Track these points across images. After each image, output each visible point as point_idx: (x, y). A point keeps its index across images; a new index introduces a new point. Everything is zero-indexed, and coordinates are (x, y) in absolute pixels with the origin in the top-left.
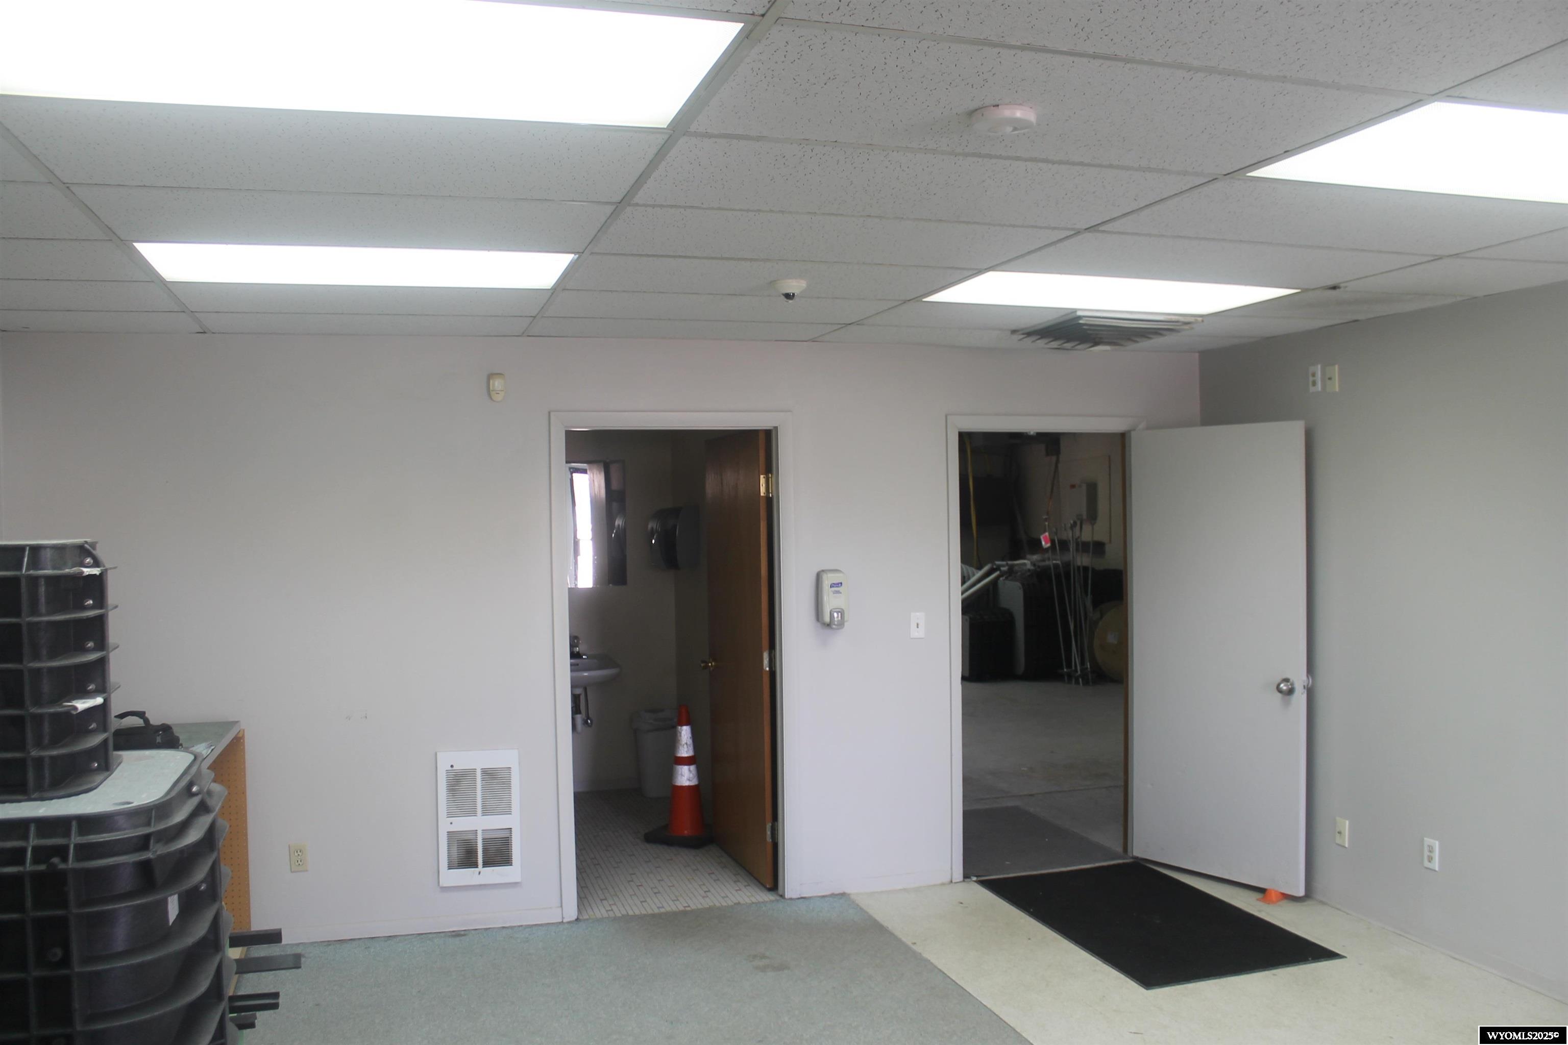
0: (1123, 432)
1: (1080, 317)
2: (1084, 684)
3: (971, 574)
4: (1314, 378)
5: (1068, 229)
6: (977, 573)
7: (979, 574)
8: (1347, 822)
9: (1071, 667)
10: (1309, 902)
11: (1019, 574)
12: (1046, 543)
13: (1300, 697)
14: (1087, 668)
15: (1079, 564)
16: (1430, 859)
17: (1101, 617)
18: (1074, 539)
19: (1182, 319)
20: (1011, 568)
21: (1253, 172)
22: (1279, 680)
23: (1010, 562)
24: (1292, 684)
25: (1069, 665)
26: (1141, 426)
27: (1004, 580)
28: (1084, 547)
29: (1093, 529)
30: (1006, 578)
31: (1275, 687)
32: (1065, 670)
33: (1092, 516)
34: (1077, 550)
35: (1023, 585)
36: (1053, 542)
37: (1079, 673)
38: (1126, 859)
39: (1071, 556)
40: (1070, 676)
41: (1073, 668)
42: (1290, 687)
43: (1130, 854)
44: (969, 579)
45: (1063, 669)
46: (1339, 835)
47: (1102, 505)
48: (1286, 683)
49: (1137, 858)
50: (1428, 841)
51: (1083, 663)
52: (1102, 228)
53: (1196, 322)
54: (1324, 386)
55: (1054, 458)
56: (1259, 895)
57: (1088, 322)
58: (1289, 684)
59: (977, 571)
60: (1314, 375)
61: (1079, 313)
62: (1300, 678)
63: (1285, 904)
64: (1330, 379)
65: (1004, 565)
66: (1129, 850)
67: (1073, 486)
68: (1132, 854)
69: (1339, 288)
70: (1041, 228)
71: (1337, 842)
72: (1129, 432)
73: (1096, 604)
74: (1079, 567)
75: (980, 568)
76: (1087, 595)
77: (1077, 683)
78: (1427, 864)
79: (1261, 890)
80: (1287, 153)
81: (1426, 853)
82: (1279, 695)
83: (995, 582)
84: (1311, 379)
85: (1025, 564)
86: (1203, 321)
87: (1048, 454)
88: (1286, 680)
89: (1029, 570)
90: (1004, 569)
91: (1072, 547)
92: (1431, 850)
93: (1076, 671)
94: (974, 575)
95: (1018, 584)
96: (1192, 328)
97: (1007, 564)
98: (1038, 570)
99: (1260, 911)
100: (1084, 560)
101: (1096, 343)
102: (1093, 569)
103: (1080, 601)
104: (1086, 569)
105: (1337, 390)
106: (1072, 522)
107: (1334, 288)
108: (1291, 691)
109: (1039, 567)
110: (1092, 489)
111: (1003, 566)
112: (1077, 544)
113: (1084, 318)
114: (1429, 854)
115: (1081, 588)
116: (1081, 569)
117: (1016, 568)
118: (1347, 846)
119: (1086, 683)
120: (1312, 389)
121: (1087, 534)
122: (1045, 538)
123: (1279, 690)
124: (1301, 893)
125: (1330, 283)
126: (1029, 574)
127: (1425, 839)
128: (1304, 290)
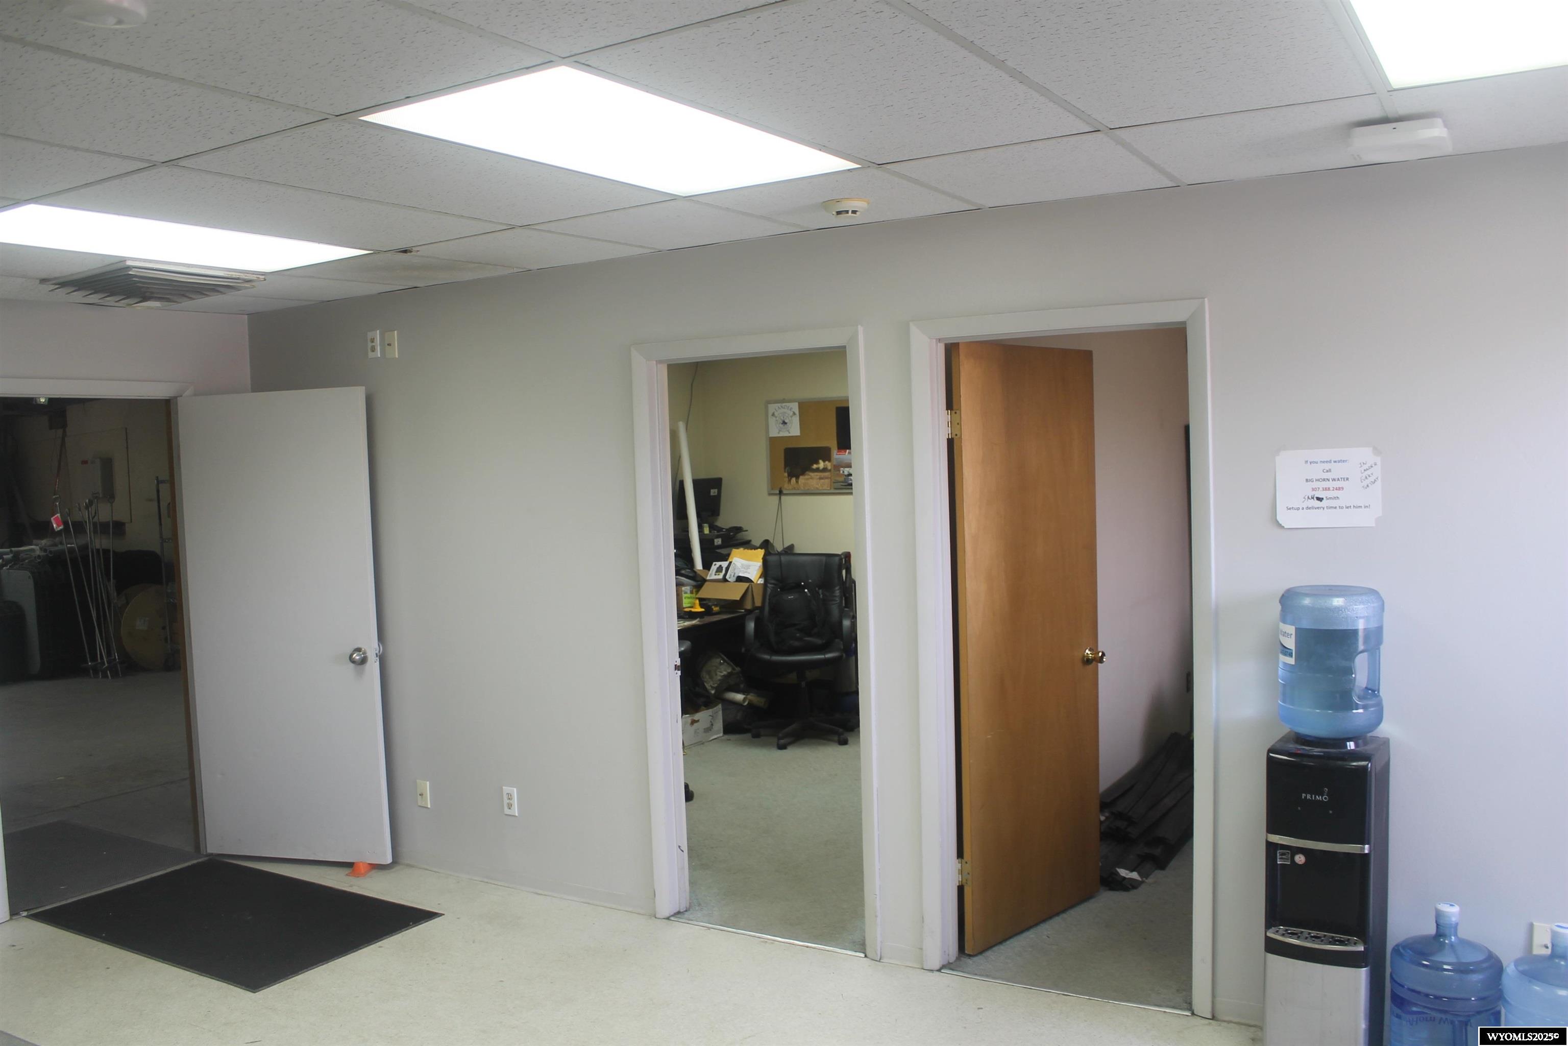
0: (168, 398)
1: (129, 268)
2: (112, 677)
4: (374, 344)
5: (142, 160)
8: (428, 783)
9: (97, 660)
10: (397, 868)
11: (27, 561)
12: (58, 525)
13: (373, 666)
14: (115, 658)
15: (98, 547)
16: (510, 806)
17: (128, 603)
18: (91, 520)
19: (243, 276)
20: (16, 555)
21: (367, 117)
22: (349, 651)
23: (14, 549)
24: (364, 653)
25: (94, 658)
26: (188, 393)
27: (8, 570)
28: (103, 528)
29: (112, 506)
31: (348, 659)
32: (90, 664)
33: (109, 494)
34: (95, 532)
35: (32, 573)
36: (66, 524)
37: (106, 665)
38: (200, 858)
39: (88, 539)
40: (96, 672)
41: (99, 661)
42: (363, 656)
43: (203, 852)
45: (88, 663)
46: (420, 796)
47: (120, 483)
48: (358, 653)
49: (212, 854)
50: (506, 789)
51: (109, 654)
52: (183, 163)
53: (258, 280)
54: (383, 351)
55: (60, 431)
56: (347, 871)
57: (138, 274)
58: (361, 653)
60: (373, 341)
61: (129, 263)
62: (372, 647)
63: (374, 873)
64: (389, 345)
65: (7, 553)
66: (202, 846)
67: (84, 462)
68: (206, 851)
69: (411, 252)
70: (110, 155)
71: (419, 804)
72: (176, 398)
73: (119, 589)
74: (98, 550)
76: (109, 580)
77: (105, 676)
78: (507, 811)
79: (349, 865)
80: (409, 99)
81: (506, 801)
82: (352, 665)
84: (370, 345)
85: (33, 550)
86: (265, 280)
88: (358, 650)
89: (39, 556)
91: (88, 528)
92: (510, 796)
93: (102, 663)
95: (26, 573)
96: (254, 287)
97: (11, 550)
98: (50, 555)
99: (351, 886)
100: (101, 543)
101: (145, 299)
102: (114, 552)
103: (102, 586)
104: (106, 552)
105: (397, 357)
106: (86, 501)
107: (405, 251)
108: (363, 661)
109: (50, 552)
110: (107, 465)
112: (95, 524)
113: (134, 269)
114: (508, 801)
115: (102, 575)
116: (100, 553)
117: (23, 555)
118: (429, 807)
119: (115, 675)
120: (371, 355)
121: (105, 513)
122: (56, 520)
123: (353, 661)
124: (389, 860)
125: (403, 245)
126: (38, 560)
127: (504, 787)
128: (377, 252)
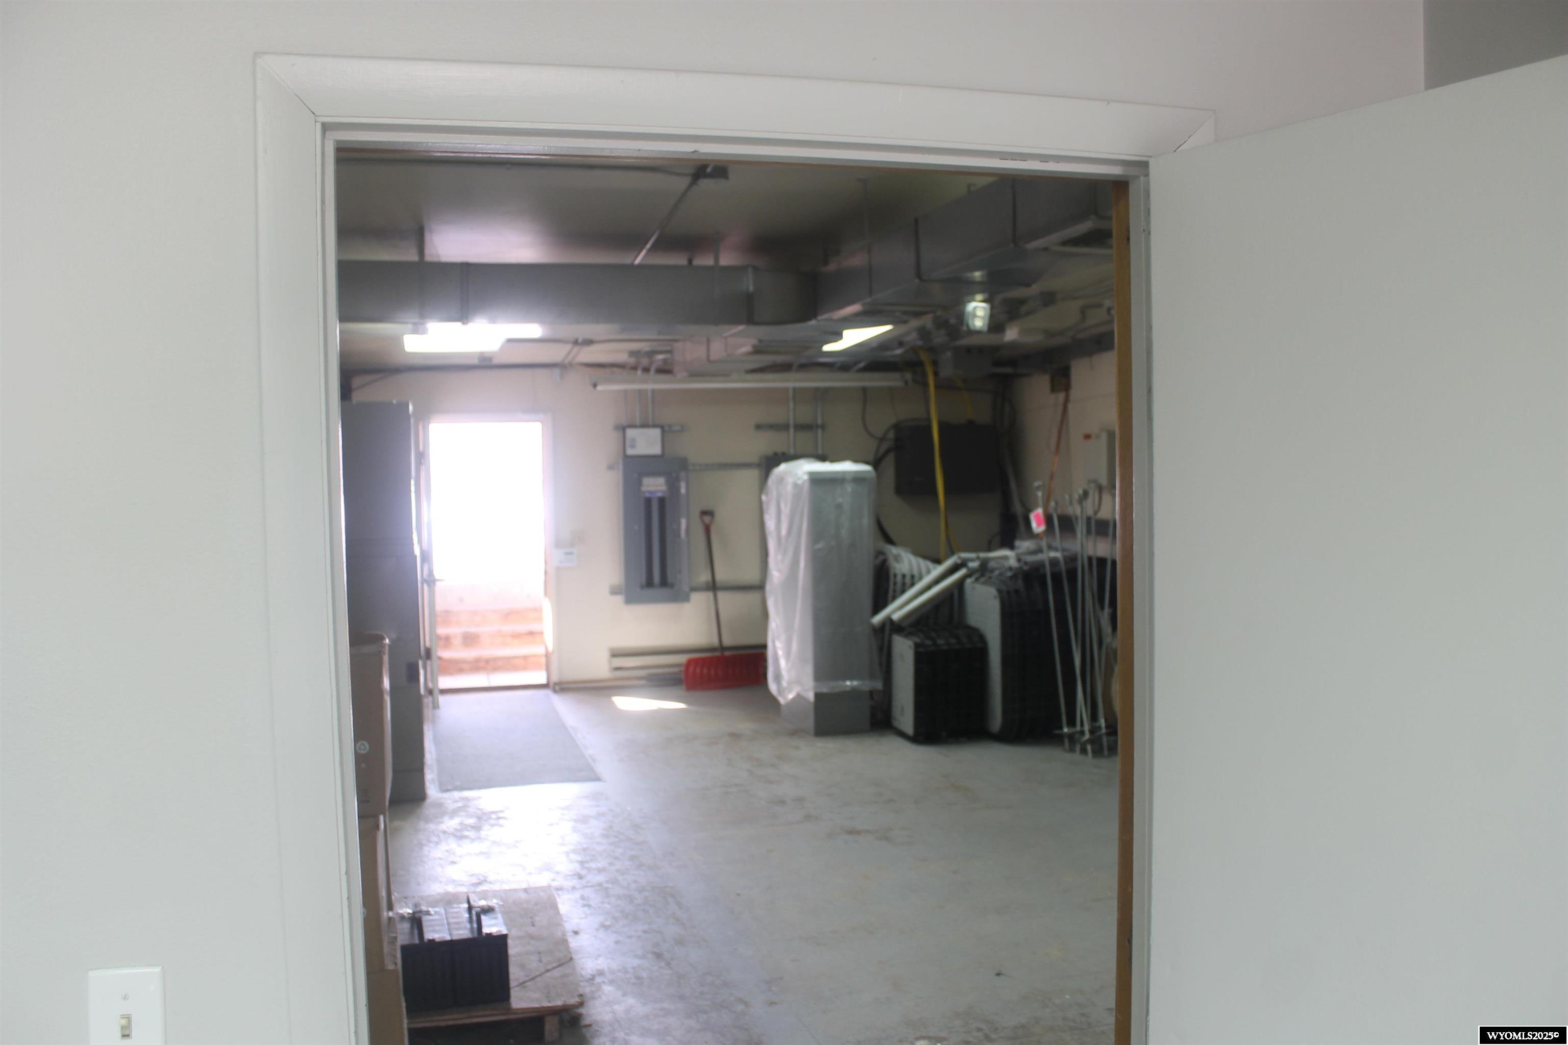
2: (1094, 752)
3: (924, 570)
6: (935, 568)
7: (938, 570)
9: (1075, 724)
11: (997, 573)
12: (1039, 524)
14: (1100, 728)
15: (1090, 552)
18: (1085, 518)
20: (984, 565)
23: (983, 555)
25: (1072, 722)
27: (973, 583)
28: (1100, 529)
30: (977, 580)
32: (1066, 730)
34: (1089, 531)
35: (1000, 591)
36: (1049, 520)
37: (1088, 734)
39: (1079, 542)
40: (1072, 740)
41: (1078, 726)
44: (921, 578)
45: (1061, 728)
51: (1094, 717)
55: (1061, 396)
59: (936, 565)
65: (974, 559)
67: (1088, 437)
74: (1090, 559)
75: (938, 561)
77: (1084, 751)
83: (960, 584)
85: (1006, 558)
87: (1053, 390)
89: (1010, 569)
90: (974, 565)
91: (1080, 528)
93: (1082, 733)
94: (929, 572)
95: (991, 591)
97: (978, 558)
98: (1026, 568)
100: (1098, 546)
103: (1092, 617)
104: (1102, 561)
106: (1081, 492)
109: (1026, 563)
111: (972, 560)
112: (1088, 523)
115: (1093, 597)
116: (1095, 563)
117: (992, 564)
119: (1098, 752)
122: (1037, 516)
126: (1009, 574)
